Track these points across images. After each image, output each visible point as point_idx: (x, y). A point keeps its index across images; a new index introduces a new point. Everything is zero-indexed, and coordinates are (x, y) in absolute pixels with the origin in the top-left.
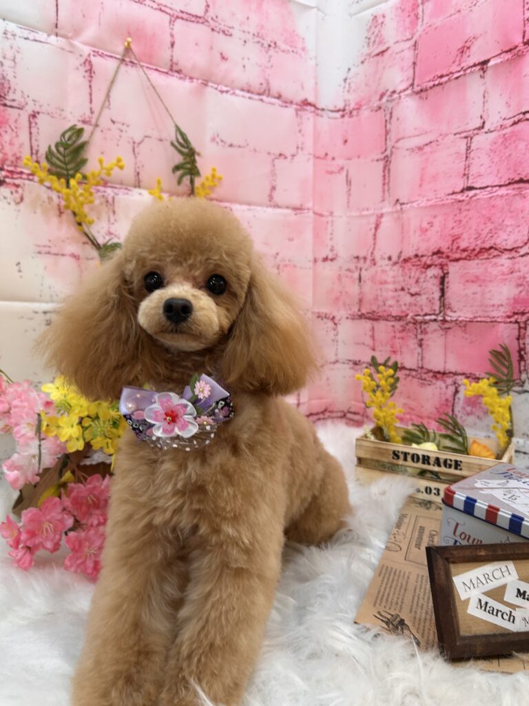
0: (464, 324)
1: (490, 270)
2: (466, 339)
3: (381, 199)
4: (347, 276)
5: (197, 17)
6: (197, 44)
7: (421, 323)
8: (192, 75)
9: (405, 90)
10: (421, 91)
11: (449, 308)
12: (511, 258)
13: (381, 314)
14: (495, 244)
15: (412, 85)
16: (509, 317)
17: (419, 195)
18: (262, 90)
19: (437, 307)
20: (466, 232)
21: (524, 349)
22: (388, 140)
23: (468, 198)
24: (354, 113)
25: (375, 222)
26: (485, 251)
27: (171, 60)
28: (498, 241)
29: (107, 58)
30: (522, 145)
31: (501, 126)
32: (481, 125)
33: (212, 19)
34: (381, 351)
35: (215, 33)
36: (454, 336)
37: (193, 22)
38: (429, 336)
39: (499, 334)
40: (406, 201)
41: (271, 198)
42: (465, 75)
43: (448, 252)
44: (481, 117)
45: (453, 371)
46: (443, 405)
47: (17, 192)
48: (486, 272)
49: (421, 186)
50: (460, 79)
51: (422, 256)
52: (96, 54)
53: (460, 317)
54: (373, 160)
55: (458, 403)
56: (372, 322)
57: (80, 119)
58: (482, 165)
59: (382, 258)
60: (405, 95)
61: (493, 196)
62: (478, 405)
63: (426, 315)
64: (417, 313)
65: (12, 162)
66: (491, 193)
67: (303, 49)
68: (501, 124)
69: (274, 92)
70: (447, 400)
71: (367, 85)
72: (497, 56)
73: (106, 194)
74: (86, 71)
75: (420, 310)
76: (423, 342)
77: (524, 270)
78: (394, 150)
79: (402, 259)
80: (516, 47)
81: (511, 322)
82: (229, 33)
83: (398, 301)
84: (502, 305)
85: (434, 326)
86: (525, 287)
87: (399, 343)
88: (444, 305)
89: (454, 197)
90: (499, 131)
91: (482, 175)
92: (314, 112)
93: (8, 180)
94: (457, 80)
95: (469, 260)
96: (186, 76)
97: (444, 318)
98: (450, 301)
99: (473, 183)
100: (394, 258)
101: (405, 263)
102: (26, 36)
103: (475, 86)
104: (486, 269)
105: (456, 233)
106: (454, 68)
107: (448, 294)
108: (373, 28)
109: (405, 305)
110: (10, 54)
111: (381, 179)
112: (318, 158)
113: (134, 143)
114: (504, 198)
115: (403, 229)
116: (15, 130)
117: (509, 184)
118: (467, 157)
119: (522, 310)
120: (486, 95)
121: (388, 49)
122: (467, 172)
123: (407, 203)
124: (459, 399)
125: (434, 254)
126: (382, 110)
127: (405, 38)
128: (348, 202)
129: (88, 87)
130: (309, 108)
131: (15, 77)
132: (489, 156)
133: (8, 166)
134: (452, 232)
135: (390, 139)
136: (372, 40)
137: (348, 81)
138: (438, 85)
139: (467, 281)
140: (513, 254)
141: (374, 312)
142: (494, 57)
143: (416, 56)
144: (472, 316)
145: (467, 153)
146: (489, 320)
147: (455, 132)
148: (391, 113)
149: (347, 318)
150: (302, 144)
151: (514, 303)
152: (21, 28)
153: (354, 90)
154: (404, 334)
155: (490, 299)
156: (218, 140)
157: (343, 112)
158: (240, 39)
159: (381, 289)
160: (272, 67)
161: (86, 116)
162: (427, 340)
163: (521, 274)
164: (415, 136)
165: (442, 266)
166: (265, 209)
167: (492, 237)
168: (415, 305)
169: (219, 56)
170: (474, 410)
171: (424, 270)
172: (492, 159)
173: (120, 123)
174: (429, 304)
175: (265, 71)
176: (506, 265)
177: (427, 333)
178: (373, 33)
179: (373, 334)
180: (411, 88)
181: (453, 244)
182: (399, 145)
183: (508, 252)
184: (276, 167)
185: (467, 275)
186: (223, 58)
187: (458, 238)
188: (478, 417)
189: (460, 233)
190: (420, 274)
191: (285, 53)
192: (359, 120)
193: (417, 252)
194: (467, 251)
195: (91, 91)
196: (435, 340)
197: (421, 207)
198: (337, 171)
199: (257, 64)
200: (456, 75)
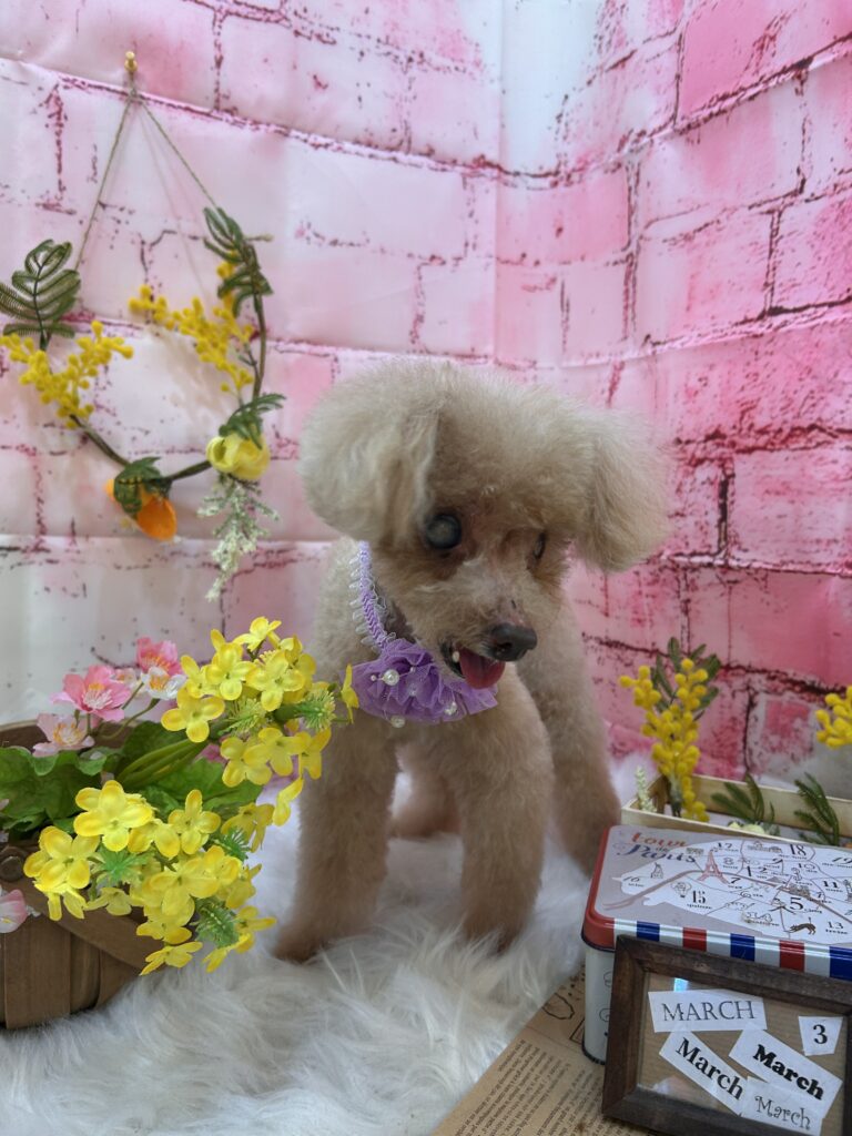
0: (762, 574)
1: (811, 471)
2: (768, 604)
3: (621, 335)
5: (266, 10)
6: (266, 61)
7: (685, 569)
8: (257, 120)
9: (661, 129)
10: (689, 127)
11: (735, 543)
14: (820, 419)
15: (674, 118)
16: (849, 565)
17: (686, 326)
18: (395, 142)
19: (713, 541)
20: (767, 396)
22: (633, 224)
23: (770, 330)
24: (575, 177)
25: (611, 377)
26: (801, 434)
27: (217, 90)
28: (826, 415)
29: (90, 90)
31: (836, 186)
32: (799, 186)
33: (296, 13)
34: (617, 618)
35: (300, 38)
36: (746, 597)
37: (259, 20)
38: (701, 594)
39: (831, 599)
40: (662, 340)
41: (414, 336)
42: (766, 90)
43: (734, 435)
44: (798, 171)
45: (745, 663)
46: (727, 727)
48: (804, 475)
49: (688, 309)
50: (757, 99)
51: (688, 442)
52: (69, 84)
53: (754, 560)
54: (608, 264)
55: (754, 726)
57: (41, 201)
58: (799, 264)
60: (660, 138)
61: (818, 325)
62: (793, 734)
63: (694, 554)
64: (678, 551)
66: (814, 319)
67: (477, 64)
68: (835, 181)
69: (419, 144)
70: (734, 719)
71: (596, 124)
72: (826, 49)
74: (50, 116)
75: (683, 545)
76: (690, 605)
78: (642, 242)
82: (331, 40)
84: (836, 541)
85: (708, 576)
87: (648, 604)
88: (726, 538)
89: (745, 328)
90: (831, 196)
91: (800, 284)
92: (498, 178)
94: (752, 102)
95: (772, 451)
96: (245, 119)
97: (726, 562)
98: (738, 530)
99: (781, 300)
103: (786, 110)
104: (802, 470)
105: (750, 399)
106: (748, 79)
107: (733, 517)
108: (607, 18)
111: (623, 297)
112: (507, 262)
113: (143, 243)
114: (838, 329)
115: (657, 392)
117: (849, 299)
118: (771, 251)
120: (807, 126)
121: (632, 53)
122: (770, 281)
123: (665, 343)
124: (756, 720)
125: (709, 438)
126: (623, 168)
127: (663, 32)
128: (564, 342)
129: (54, 144)
130: (488, 171)
132: (813, 246)
134: (741, 395)
135: (635, 221)
136: (606, 39)
137: (564, 119)
138: (717, 114)
139: (767, 492)
142: (821, 51)
143: (681, 63)
144: (777, 561)
145: (771, 244)
146: (810, 569)
147: (750, 204)
148: (638, 174)
150: (476, 237)
153: (575, 136)
154: (656, 589)
155: (811, 528)
156: (309, 233)
157: (556, 177)
158: (352, 49)
160: (415, 97)
161: (52, 195)
162: (697, 603)
164: (678, 215)
165: (723, 462)
166: (403, 355)
167: (814, 405)
168: (676, 536)
169: (310, 83)
170: (785, 742)
171: (690, 469)
172: (816, 253)
173: (116, 207)
174: (699, 534)
175: (402, 107)
176: (842, 461)
177: (696, 589)
178: (607, 27)
179: (606, 585)
180: (672, 123)
181: (742, 419)
182: (650, 232)
183: (846, 436)
184: (423, 280)
185: (767, 480)
186: (319, 84)
187: (751, 408)
188: (793, 757)
189: (756, 397)
190: (683, 477)
191: (441, 72)
192: (584, 190)
193: (679, 435)
194: (767, 433)
195: (60, 149)
196: (711, 601)
197: (688, 349)
198: (544, 286)
199: (386, 94)
200: (751, 92)
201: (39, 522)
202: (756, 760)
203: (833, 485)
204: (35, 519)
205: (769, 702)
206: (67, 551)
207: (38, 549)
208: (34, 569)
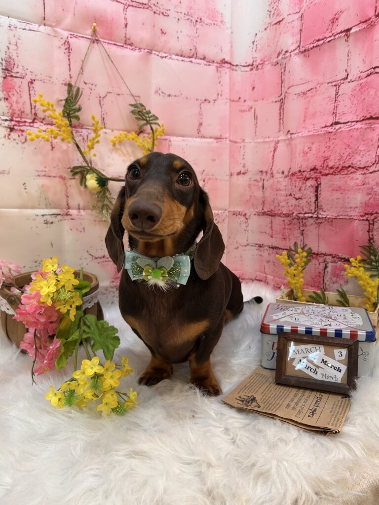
0: (330, 220)
1: (349, 182)
2: (333, 230)
3: (278, 130)
4: (255, 185)
5: (143, 4)
6: (143, 24)
7: (302, 219)
8: (141, 46)
9: (294, 50)
10: (305, 50)
11: (321, 209)
12: (364, 174)
13: (276, 212)
14: (352, 164)
15: (299, 46)
16: (362, 216)
17: (304, 128)
18: (191, 55)
19: (313, 208)
20: (333, 155)
21: (372, 239)
22: (283, 87)
23: (335, 130)
24: (260, 67)
25: (274, 146)
26: (345, 169)
27: (125, 37)
28: (354, 162)
29: (79, 38)
30: (372, 92)
31: (359, 77)
32: (346, 76)
33: (154, 5)
34: (276, 238)
35: (156, 14)
36: (325, 228)
37: (140, 8)
38: (307, 228)
39: (355, 228)
40: (294, 132)
41: (199, 131)
43: (321, 169)
44: (346, 71)
45: (324, 252)
46: (317, 276)
47: (22, 135)
48: (346, 184)
49: (304, 121)
50: (331, 42)
51: (304, 171)
52: (72, 36)
53: (328, 215)
54: (273, 102)
55: (327, 275)
56: (271, 217)
57: (63, 82)
58: (346, 106)
59: (278, 172)
60: (294, 54)
61: (352, 129)
62: (341, 277)
63: (305, 213)
64: (300, 212)
65: (19, 115)
66: (351, 127)
67: (222, 22)
68: (359, 75)
69: (200, 55)
70: (319, 273)
71: (268, 46)
72: (357, 25)
73: (82, 134)
74: (66, 49)
75: (301, 210)
76: (304, 232)
77: (372, 183)
78: (286, 94)
79: (290, 173)
80: (370, 18)
81: (363, 220)
82: (167, 14)
83: (287, 203)
84: (357, 207)
85: (311, 221)
86: (373, 195)
87: (288, 232)
88: (317, 207)
89: (326, 129)
90: (358, 81)
91: (345, 114)
92: (230, 68)
93: (16, 127)
94: (329, 43)
95: (335, 175)
96: (136, 48)
97: (318, 216)
98: (322, 204)
99: (339, 119)
100: (286, 173)
101: (292, 176)
102: (24, 28)
103: (342, 48)
104: (346, 182)
105: (327, 156)
106: (328, 34)
107: (320, 199)
108: (273, 4)
109: (292, 206)
110: (13, 41)
111: (278, 115)
112: (233, 101)
113: (100, 97)
114: (359, 130)
115: (292, 153)
116: (19, 93)
117: (363, 120)
118: (336, 100)
119: (371, 211)
120: (349, 54)
121: (283, 19)
122: (335, 112)
123: (295, 134)
124: (328, 272)
125: (311, 170)
126: (279, 64)
127: (295, 12)
128: (256, 132)
129: (67, 60)
130: (226, 65)
131: (18, 56)
132: (351, 99)
133: (16, 118)
134: (324, 154)
136: (272, 12)
137: (255, 43)
138: (316, 47)
139: (333, 190)
140: (365, 171)
141: (272, 210)
142: (354, 26)
143: (302, 25)
144: (336, 215)
145: (336, 97)
146: (348, 218)
147: (328, 82)
148: (285, 67)
149: (255, 214)
150: (222, 91)
151: (365, 207)
152: (20, 22)
153: (260, 50)
154: (291, 226)
155: (348, 203)
156: (160, 92)
157: (252, 66)
158: (175, 18)
159: (277, 194)
160: (198, 36)
161: (67, 80)
162: (307, 231)
163: (370, 186)
164: (301, 84)
165: (316, 179)
166: (195, 139)
167: (350, 158)
168: (299, 206)
169: (159, 32)
170: (338, 279)
171: (305, 182)
172: (352, 102)
173: (90, 84)
174: (308, 205)
175: (194, 41)
176: (360, 179)
177: (306, 226)
178: (273, 8)
179: (272, 226)
180: (298, 48)
181: (324, 163)
182: (290, 91)
183: (362, 170)
184: (202, 109)
185: (333, 185)
186: (163, 32)
187: (327, 159)
188: (341, 285)
189: (329, 155)
190: (302, 184)
191: (208, 25)
192: (263, 72)
193: (300, 169)
194: (333, 168)
195: (70, 62)
196: (312, 231)
197: (304, 137)
198: (247, 110)
199: (188, 36)
200: (329, 39)
201: (68, 204)
202: (327, 287)
203: (357, 187)
204: (66, 203)
205: (332, 266)
206: (78, 215)
207: (67, 215)
208: (66, 222)
